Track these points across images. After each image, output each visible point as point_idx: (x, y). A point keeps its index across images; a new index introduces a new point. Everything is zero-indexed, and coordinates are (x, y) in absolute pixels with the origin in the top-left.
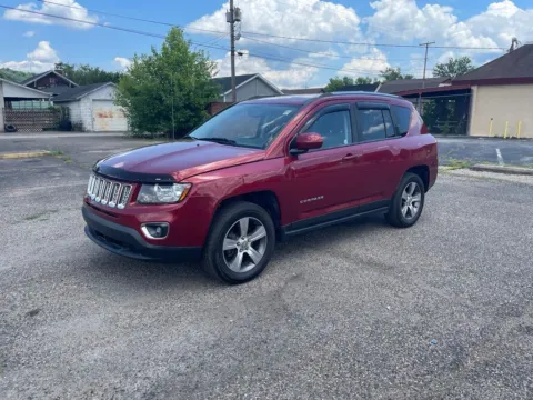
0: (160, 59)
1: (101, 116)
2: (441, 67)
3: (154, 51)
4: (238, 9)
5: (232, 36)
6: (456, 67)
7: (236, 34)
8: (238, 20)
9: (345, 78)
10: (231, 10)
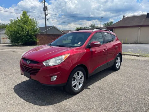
0: (20, 20)
1: (3, 39)
2: (105, 24)
3: (18, 18)
4: (46, 7)
5: (45, 14)
6: (109, 24)
7: (46, 14)
8: (47, 10)
9: (81, 27)
10: (45, 7)
